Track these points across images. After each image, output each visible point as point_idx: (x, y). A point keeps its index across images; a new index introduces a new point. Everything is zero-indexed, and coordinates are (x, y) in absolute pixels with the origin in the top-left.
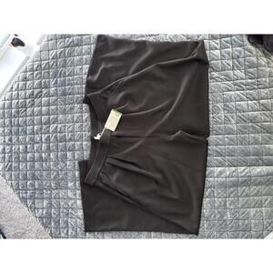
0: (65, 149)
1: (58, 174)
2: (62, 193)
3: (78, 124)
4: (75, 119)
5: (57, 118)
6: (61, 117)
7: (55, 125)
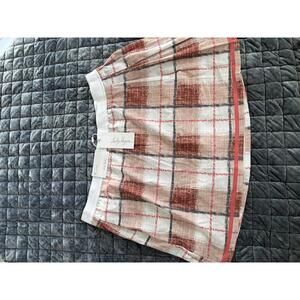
0: (50, 165)
1: (39, 200)
2: (42, 227)
3: (69, 129)
4: (65, 121)
5: (41, 121)
6: (46, 119)
7: (37, 131)
